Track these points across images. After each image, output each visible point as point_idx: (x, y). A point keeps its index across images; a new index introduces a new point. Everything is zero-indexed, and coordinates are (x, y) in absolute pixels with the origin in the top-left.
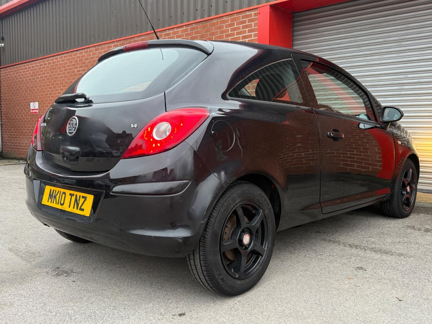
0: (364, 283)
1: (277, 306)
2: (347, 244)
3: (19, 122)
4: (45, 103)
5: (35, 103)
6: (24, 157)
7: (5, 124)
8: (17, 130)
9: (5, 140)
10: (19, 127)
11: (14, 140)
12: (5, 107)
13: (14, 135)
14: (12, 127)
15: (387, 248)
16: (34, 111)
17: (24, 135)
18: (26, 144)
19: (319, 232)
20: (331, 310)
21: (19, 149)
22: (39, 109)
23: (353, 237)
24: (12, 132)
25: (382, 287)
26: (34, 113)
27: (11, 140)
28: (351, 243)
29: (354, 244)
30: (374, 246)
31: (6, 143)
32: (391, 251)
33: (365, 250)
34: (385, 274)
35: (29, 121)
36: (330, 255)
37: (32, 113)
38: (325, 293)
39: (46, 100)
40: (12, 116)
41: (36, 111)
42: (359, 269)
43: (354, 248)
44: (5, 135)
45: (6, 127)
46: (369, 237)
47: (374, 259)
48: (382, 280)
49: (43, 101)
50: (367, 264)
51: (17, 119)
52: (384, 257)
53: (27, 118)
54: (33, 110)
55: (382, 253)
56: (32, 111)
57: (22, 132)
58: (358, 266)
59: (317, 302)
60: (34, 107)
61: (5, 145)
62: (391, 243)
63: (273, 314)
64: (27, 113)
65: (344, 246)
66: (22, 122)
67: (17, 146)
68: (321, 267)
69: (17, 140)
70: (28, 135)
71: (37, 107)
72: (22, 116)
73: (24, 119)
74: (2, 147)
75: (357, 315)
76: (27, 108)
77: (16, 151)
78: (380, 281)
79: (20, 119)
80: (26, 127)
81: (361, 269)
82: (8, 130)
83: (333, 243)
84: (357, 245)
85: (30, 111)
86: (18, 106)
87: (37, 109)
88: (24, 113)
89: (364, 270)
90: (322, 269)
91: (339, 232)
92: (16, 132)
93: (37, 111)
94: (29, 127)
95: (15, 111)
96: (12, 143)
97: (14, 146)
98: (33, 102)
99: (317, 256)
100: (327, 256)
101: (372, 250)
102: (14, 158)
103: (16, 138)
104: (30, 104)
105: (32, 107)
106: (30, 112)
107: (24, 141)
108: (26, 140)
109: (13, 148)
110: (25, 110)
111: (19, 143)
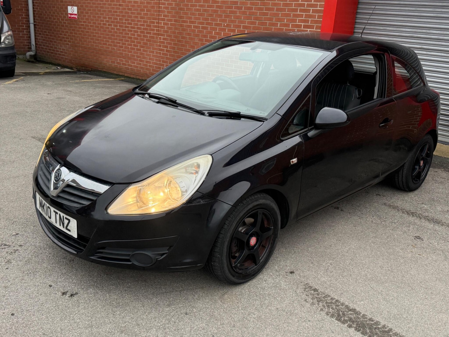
0: (423, 253)
1: (361, 270)
2: (405, 210)
3: (55, 25)
4: (85, 9)
5: (73, 7)
6: (61, 63)
7: (38, 25)
8: (53, 33)
9: (38, 42)
10: (55, 31)
11: (50, 44)
12: (38, 6)
13: (49, 38)
14: (47, 29)
15: (438, 217)
16: (72, 16)
17: (61, 40)
18: (63, 49)
19: (379, 195)
20: (401, 277)
21: (56, 54)
22: (78, 14)
23: (409, 202)
24: (47, 35)
25: (437, 258)
26: (72, 18)
27: (46, 43)
28: (408, 210)
29: (411, 211)
30: (427, 214)
31: (40, 45)
32: (441, 221)
33: (420, 218)
34: (438, 245)
35: (67, 26)
36: (392, 222)
37: (69, 17)
38: (395, 261)
39: (87, 6)
40: (46, 18)
41: (74, 17)
42: (417, 238)
43: (411, 216)
44: (39, 36)
45: (39, 28)
46: (423, 203)
47: (428, 229)
48: (436, 250)
49: (82, 6)
50: (423, 233)
51: (53, 22)
52: (437, 227)
53: (65, 23)
54: (71, 14)
55: (434, 223)
56: (69, 16)
57: (59, 37)
58: (416, 235)
59: (389, 268)
60: (73, 12)
61: (39, 47)
62: (441, 211)
63: (359, 277)
64: (64, 17)
65: (403, 213)
66: (59, 25)
67: (53, 50)
68: (387, 235)
69: (53, 45)
70: (65, 41)
71: (76, 12)
72: (58, 19)
73: (61, 22)
74: (36, 49)
75: (420, 282)
76: (64, 11)
77: (52, 56)
78: (434, 251)
79: (56, 22)
80: (63, 32)
81: (419, 239)
82: (41, 31)
83: (393, 208)
84: (413, 212)
85: (68, 15)
86: (54, 7)
87: (76, 15)
88: (61, 17)
89: (422, 240)
90: (388, 237)
91: (396, 196)
92: (51, 36)
93: (76, 17)
94: (67, 32)
95: (50, 13)
96: (48, 46)
97: (49, 49)
98: (71, 6)
99: (382, 222)
100: (390, 222)
101: (426, 218)
102: (49, 63)
103: (51, 41)
104: (67, 8)
105: (70, 11)
106: (68, 17)
107: (61, 46)
108: (63, 45)
109: (48, 52)
110: (62, 14)
111: (56, 48)
